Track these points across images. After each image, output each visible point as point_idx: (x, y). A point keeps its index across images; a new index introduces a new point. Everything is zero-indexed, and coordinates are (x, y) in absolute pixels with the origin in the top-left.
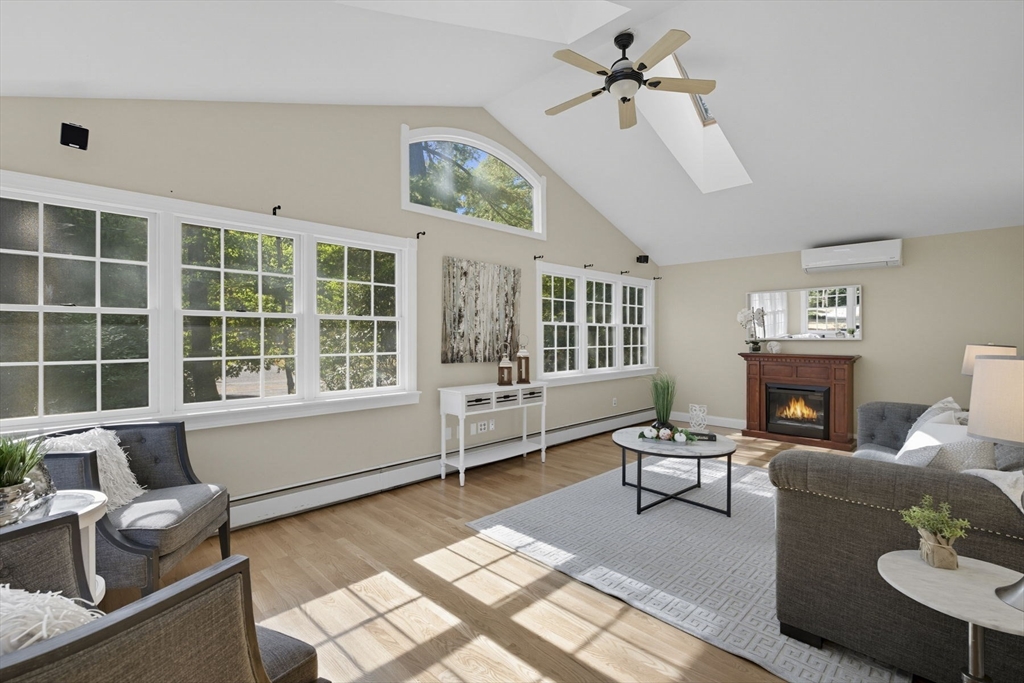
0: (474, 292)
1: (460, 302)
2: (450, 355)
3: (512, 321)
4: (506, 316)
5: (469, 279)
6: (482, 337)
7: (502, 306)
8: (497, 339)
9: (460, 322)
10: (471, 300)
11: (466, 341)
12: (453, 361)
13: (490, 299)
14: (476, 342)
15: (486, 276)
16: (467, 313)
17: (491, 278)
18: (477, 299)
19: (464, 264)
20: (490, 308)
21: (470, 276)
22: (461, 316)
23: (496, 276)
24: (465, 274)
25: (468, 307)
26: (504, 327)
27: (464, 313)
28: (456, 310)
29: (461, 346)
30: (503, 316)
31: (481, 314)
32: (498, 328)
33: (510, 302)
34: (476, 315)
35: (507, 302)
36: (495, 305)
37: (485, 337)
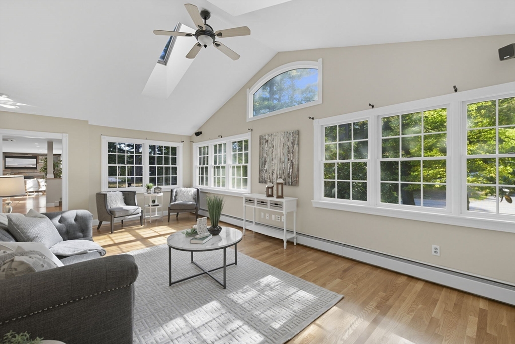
0: (271, 149)
1: (265, 155)
2: (261, 180)
3: (292, 162)
4: (289, 160)
5: (269, 143)
6: (275, 172)
7: (286, 154)
8: (284, 173)
9: (265, 164)
10: (270, 153)
11: (268, 173)
12: (262, 183)
13: (279, 151)
14: (272, 174)
15: (277, 140)
16: (268, 160)
17: (279, 141)
18: (272, 152)
19: (267, 137)
20: (279, 155)
21: (269, 142)
22: (265, 162)
23: (282, 138)
24: (267, 141)
25: (268, 157)
26: (287, 166)
27: (266, 160)
28: (263, 159)
29: (265, 176)
30: (286, 160)
31: (274, 160)
32: (284, 166)
33: (291, 151)
34: (272, 160)
35: (289, 151)
36: (282, 154)
37: (277, 172)
